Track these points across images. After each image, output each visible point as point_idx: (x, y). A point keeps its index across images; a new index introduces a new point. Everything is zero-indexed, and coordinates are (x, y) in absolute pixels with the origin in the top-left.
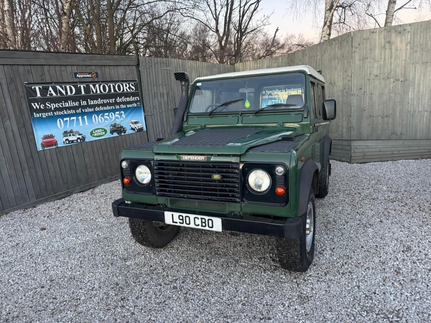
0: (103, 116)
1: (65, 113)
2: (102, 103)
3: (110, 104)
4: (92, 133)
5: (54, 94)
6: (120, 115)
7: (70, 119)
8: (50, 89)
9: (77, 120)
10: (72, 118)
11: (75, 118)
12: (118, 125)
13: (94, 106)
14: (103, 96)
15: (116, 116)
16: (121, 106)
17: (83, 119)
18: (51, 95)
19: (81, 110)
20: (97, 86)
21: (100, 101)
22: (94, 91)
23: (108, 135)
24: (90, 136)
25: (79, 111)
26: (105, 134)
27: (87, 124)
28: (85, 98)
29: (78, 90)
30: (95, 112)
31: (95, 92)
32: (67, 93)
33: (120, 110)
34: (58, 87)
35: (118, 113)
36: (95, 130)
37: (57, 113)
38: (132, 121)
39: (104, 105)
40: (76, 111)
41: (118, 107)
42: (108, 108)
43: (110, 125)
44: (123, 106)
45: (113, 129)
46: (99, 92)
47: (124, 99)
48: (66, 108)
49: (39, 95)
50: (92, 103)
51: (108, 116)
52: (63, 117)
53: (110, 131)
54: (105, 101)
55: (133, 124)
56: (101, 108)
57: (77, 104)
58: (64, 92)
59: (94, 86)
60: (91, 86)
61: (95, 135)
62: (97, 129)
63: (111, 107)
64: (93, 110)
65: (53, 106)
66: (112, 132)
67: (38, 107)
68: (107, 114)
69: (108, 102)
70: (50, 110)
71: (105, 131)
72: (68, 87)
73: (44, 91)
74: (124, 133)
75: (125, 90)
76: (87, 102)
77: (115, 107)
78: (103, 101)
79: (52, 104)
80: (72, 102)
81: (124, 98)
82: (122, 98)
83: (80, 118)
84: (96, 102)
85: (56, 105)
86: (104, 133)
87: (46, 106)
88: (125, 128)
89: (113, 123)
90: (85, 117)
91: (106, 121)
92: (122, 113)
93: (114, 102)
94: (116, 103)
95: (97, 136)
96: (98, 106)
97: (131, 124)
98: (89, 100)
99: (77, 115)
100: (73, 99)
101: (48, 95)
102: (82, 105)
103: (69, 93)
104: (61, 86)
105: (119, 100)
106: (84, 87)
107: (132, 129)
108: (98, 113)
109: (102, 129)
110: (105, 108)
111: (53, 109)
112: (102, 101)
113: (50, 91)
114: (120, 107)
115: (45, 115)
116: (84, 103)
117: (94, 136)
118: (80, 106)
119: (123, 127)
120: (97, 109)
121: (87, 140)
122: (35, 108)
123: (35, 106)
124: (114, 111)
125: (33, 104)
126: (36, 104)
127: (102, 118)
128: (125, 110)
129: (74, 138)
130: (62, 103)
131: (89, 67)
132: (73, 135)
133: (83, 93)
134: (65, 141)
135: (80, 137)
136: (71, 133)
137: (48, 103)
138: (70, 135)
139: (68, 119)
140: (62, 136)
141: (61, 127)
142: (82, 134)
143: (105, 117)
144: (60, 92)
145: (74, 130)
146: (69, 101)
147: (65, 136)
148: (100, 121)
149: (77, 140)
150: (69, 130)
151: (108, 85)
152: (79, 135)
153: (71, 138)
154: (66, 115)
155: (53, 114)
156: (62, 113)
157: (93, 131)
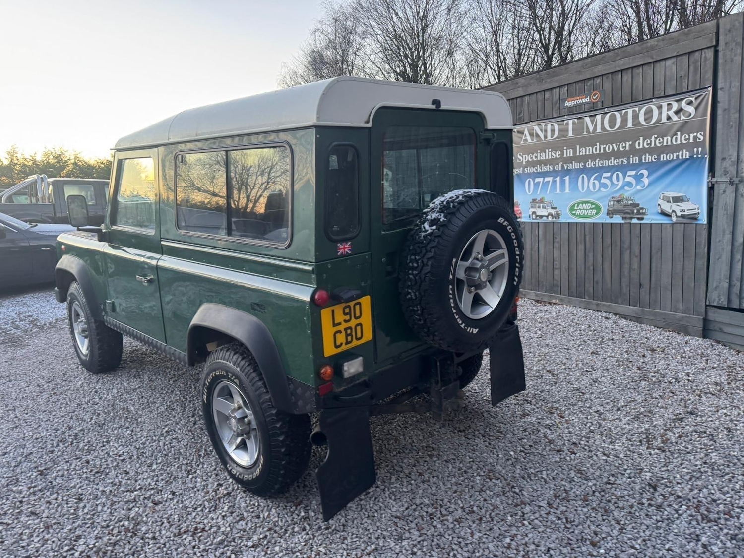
0: (598, 178)
1: (539, 170)
2: (602, 151)
3: (617, 154)
4: (572, 209)
5: (529, 140)
6: (638, 178)
7: (544, 179)
8: (526, 132)
9: (554, 182)
10: (547, 179)
11: (550, 179)
12: (628, 200)
13: (585, 159)
14: (606, 138)
15: (628, 179)
16: (644, 157)
17: (563, 182)
18: (526, 141)
19: (563, 166)
20: (599, 117)
21: (598, 149)
22: (591, 128)
23: (602, 218)
24: (568, 212)
25: (558, 167)
26: (597, 214)
27: (567, 191)
28: (572, 144)
29: (564, 130)
30: (584, 170)
31: (591, 131)
32: (546, 137)
33: (640, 165)
34: (536, 128)
35: (633, 173)
36: (578, 204)
37: (527, 170)
38: (667, 194)
39: (605, 156)
40: (553, 168)
41: (635, 160)
42: (613, 162)
43: (610, 198)
44: (648, 158)
45: (615, 207)
46: (599, 130)
47: (655, 141)
48: (541, 163)
50: (582, 152)
51: (610, 178)
52: (535, 175)
53: (608, 210)
54: (609, 148)
55: (669, 202)
56: (599, 163)
57: (557, 155)
58: (542, 135)
59: (593, 118)
60: (587, 119)
61: (578, 213)
62: (583, 203)
63: (620, 160)
64: (581, 165)
65: (525, 158)
66: (610, 213)
68: (608, 174)
69: (616, 149)
71: (598, 209)
72: (549, 126)
73: (519, 135)
74: (638, 219)
75: (664, 119)
76: (575, 152)
77: (628, 160)
78: (604, 149)
79: (524, 156)
80: (551, 152)
81: (656, 138)
82: (650, 139)
83: (558, 179)
84: (589, 150)
85: (529, 158)
86: (594, 211)
87: (516, 158)
88: (642, 209)
89: (617, 195)
90: (567, 178)
91: (602, 189)
92: (642, 175)
93: (628, 148)
94: (633, 151)
95: (579, 216)
96: (593, 157)
97: (660, 202)
98: (578, 147)
99: (554, 173)
100: (554, 146)
101: (522, 142)
102: (565, 156)
103: (549, 138)
104: (539, 126)
105: (641, 144)
106: (574, 123)
107: (664, 214)
108: (588, 172)
109: (592, 204)
110: (606, 163)
111: (524, 163)
112: (602, 147)
113: (525, 136)
114: (640, 160)
116: (569, 153)
117: (574, 214)
118: (562, 159)
119: (638, 205)
120: (590, 164)
121: (562, 220)
124: (624, 168)
127: (596, 182)
128: (652, 167)
129: (544, 212)
130: (537, 153)
131: (591, 82)
132: (543, 208)
133: (571, 134)
134: (531, 213)
135: (553, 211)
136: (541, 203)
137: (520, 155)
138: (539, 207)
139: (541, 180)
140: (529, 205)
141: (529, 191)
142: (555, 208)
143: (603, 180)
144: (538, 136)
145: (547, 199)
146: (547, 150)
147: (532, 207)
148: (591, 188)
149: (547, 217)
150: (539, 199)
151: (621, 114)
152: (552, 208)
153: (540, 212)
154: (539, 173)
155: (523, 170)
156: (534, 170)
157: (574, 206)
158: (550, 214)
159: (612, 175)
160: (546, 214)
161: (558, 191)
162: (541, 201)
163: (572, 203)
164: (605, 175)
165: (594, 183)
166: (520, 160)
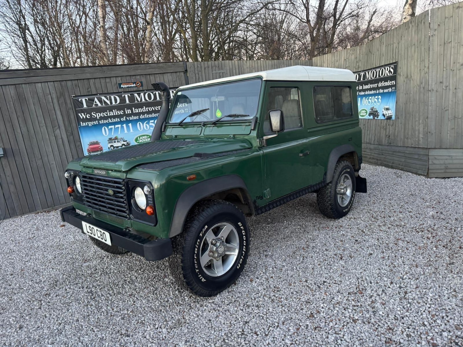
0: (148, 123)
1: (110, 121)
2: (147, 111)
3: (155, 112)
4: (136, 140)
5: (99, 105)
7: (115, 127)
8: (96, 100)
9: (122, 127)
10: (116, 126)
11: (120, 126)
13: (139, 114)
14: (147, 104)
17: (128, 127)
18: (97, 105)
19: (126, 118)
20: (142, 94)
21: (145, 109)
22: (139, 99)
25: (124, 119)
27: (131, 130)
28: (129, 107)
29: (123, 100)
30: (140, 120)
31: (139, 100)
32: (111, 103)
34: (103, 98)
36: (140, 137)
37: (102, 122)
39: (149, 113)
40: (120, 120)
42: (154, 115)
46: (143, 100)
48: (111, 117)
49: (85, 106)
50: (137, 111)
51: (154, 123)
52: (108, 125)
54: (150, 109)
56: (146, 116)
57: (121, 112)
58: (108, 102)
59: (139, 95)
60: (136, 95)
61: (140, 141)
62: (142, 136)
63: (157, 114)
64: (137, 117)
65: (98, 115)
67: (85, 117)
68: (153, 121)
69: (154, 109)
70: (95, 119)
72: (112, 97)
73: (90, 102)
76: (132, 111)
78: (148, 109)
79: (97, 114)
80: (117, 111)
83: (124, 125)
84: (140, 110)
85: (102, 115)
86: (149, 139)
87: (91, 115)
90: (130, 125)
91: (151, 128)
93: (159, 109)
96: (143, 113)
98: (133, 108)
99: (121, 123)
100: (118, 108)
101: (94, 106)
102: (126, 113)
103: (114, 103)
104: (106, 97)
106: (128, 96)
108: (143, 120)
109: (147, 136)
110: (150, 116)
111: (98, 118)
112: (147, 108)
113: (96, 102)
115: (90, 124)
116: (129, 111)
117: (138, 142)
118: (125, 115)
120: (142, 117)
122: (82, 117)
123: (82, 116)
125: (79, 114)
126: (83, 114)
127: (147, 125)
129: (119, 144)
130: (107, 112)
131: (134, 77)
132: (118, 142)
133: (128, 102)
134: (109, 146)
135: (125, 143)
136: (115, 139)
137: (94, 113)
138: (115, 142)
139: (113, 127)
140: (107, 142)
141: (106, 134)
142: (126, 141)
143: (151, 124)
144: (105, 102)
145: (119, 137)
146: (114, 110)
147: (109, 143)
148: (145, 128)
149: (122, 146)
150: (113, 137)
151: (153, 93)
152: (124, 141)
153: (116, 145)
154: (111, 123)
155: (99, 122)
156: (107, 121)
157: (137, 138)
158: (123, 145)
159: (154, 121)
160: (121, 145)
161: (126, 131)
162: (116, 138)
163: (136, 137)
164: (151, 121)
165: (146, 126)
166: (94, 116)
